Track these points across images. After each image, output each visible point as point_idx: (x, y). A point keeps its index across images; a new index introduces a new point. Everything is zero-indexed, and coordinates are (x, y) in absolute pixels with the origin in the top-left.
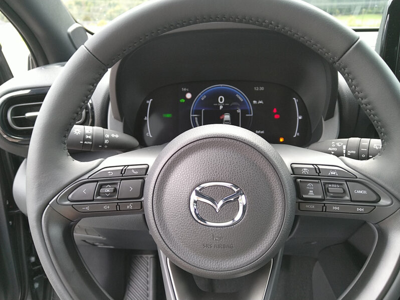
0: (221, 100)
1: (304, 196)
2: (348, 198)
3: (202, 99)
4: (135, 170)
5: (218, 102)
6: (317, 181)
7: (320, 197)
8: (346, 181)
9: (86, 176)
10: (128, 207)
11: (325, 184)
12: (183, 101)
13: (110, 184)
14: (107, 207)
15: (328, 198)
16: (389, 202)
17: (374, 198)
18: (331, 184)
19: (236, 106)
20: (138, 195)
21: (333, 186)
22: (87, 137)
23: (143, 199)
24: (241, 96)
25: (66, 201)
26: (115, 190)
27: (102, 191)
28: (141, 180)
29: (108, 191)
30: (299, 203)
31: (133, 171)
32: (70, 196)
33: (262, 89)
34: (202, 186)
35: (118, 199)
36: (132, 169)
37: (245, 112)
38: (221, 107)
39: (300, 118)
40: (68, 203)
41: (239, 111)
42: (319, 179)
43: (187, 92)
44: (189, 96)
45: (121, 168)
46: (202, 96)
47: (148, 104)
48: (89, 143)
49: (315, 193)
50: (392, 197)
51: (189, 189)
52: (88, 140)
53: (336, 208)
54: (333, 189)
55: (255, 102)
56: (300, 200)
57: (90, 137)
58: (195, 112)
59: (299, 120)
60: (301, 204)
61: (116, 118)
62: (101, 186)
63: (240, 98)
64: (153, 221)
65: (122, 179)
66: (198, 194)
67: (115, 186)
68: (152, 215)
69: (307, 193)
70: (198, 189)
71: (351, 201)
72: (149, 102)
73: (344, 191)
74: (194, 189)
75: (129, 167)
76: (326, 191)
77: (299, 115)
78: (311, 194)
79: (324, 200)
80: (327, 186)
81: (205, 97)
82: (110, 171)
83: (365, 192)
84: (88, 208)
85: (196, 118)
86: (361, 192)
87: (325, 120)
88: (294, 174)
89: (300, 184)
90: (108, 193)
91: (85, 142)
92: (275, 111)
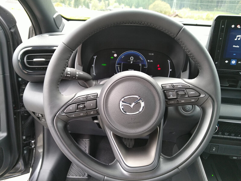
0: (132, 59)
1: (169, 98)
2: (187, 96)
3: (122, 57)
4: (92, 96)
5: (130, 60)
6: (173, 91)
7: (175, 97)
8: (186, 89)
9: (71, 102)
10: (91, 113)
11: (177, 91)
12: (112, 58)
13: (82, 104)
14: (82, 114)
15: (179, 97)
16: (204, 96)
17: (198, 94)
18: (179, 91)
19: (139, 62)
20: (95, 107)
21: (180, 92)
22: (68, 73)
23: (97, 109)
24: (142, 57)
25: (63, 113)
26: (85, 106)
27: (79, 107)
28: (95, 100)
29: (82, 107)
30: (167, 101)
31: (91, 97)
32: (65, 111)
33: (153, 54)
34: (125, 98)
35: (86, 110)
36: (90, 96)
37: (143, 65)
38: (132, 62)
39: (171, 70)
40: (64, 114)
41: (140, 65)
42: (174, 90)
43: (114, 53)
44: (115, 55)
45: (86, 96)
46: (122, 56)
47: (94, 58)
48: (69, 76)
49: (173, 96)
50: (205, 93)
51: (118, 101)
52: (69, 74)
53: (183, 101)
54: (181, 93)
55: (149, 61)
56: (167, 100)
57: (69, 73)
58: (118, 64)
59: (170, 71)
60: (168, 102)
61: (79, 64)
62: (78, 105)
63: (141, 58)
64: (105, 116)
65: (87, 101)
66: (123, 102)
67: (84, 104)
68: (104, 114)
69: (170, 97)
70: (123, 100)
71: (189, 97)
72: (95, 57)
73: (185, 94)
74: (121, 100)
75: (89, 95)
76: (177, 94)
77: (170, 69)
78: (171, 97)
79: (177, 98)
80: (178, 92)
81: (124, 56)
82: (81, 98)
83: (194, 93)
84: (73, 116)
85: (119, 67)
86: (192, 93)
87: (182, 72)
88: (163, 89)
89: (166, 93)
90: (81, 108)
91: (67, 75)
92: (158, 66)
